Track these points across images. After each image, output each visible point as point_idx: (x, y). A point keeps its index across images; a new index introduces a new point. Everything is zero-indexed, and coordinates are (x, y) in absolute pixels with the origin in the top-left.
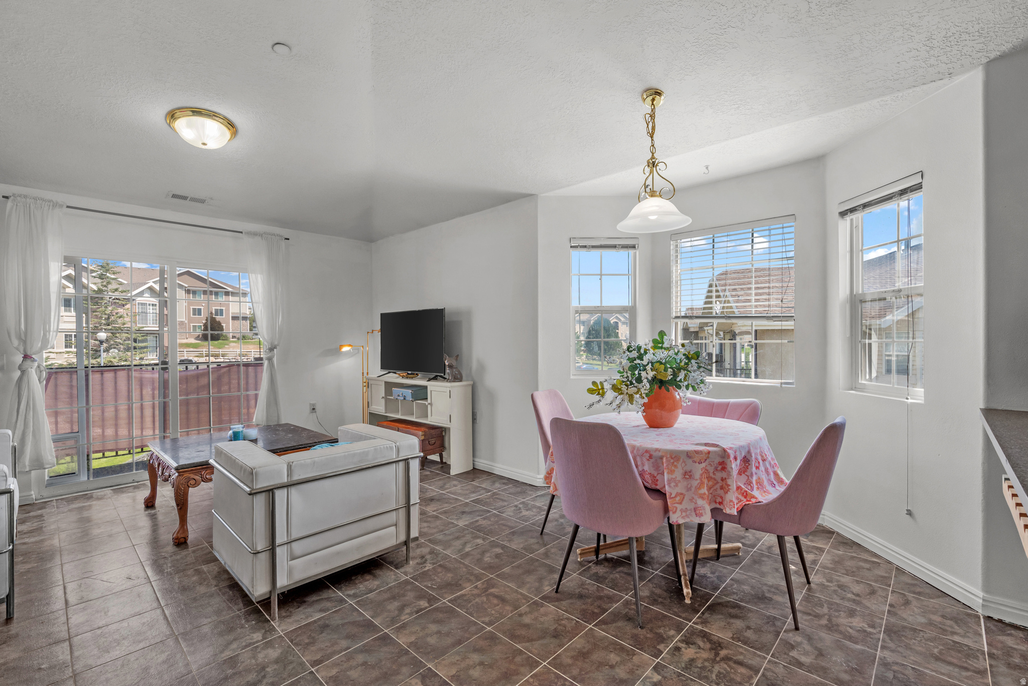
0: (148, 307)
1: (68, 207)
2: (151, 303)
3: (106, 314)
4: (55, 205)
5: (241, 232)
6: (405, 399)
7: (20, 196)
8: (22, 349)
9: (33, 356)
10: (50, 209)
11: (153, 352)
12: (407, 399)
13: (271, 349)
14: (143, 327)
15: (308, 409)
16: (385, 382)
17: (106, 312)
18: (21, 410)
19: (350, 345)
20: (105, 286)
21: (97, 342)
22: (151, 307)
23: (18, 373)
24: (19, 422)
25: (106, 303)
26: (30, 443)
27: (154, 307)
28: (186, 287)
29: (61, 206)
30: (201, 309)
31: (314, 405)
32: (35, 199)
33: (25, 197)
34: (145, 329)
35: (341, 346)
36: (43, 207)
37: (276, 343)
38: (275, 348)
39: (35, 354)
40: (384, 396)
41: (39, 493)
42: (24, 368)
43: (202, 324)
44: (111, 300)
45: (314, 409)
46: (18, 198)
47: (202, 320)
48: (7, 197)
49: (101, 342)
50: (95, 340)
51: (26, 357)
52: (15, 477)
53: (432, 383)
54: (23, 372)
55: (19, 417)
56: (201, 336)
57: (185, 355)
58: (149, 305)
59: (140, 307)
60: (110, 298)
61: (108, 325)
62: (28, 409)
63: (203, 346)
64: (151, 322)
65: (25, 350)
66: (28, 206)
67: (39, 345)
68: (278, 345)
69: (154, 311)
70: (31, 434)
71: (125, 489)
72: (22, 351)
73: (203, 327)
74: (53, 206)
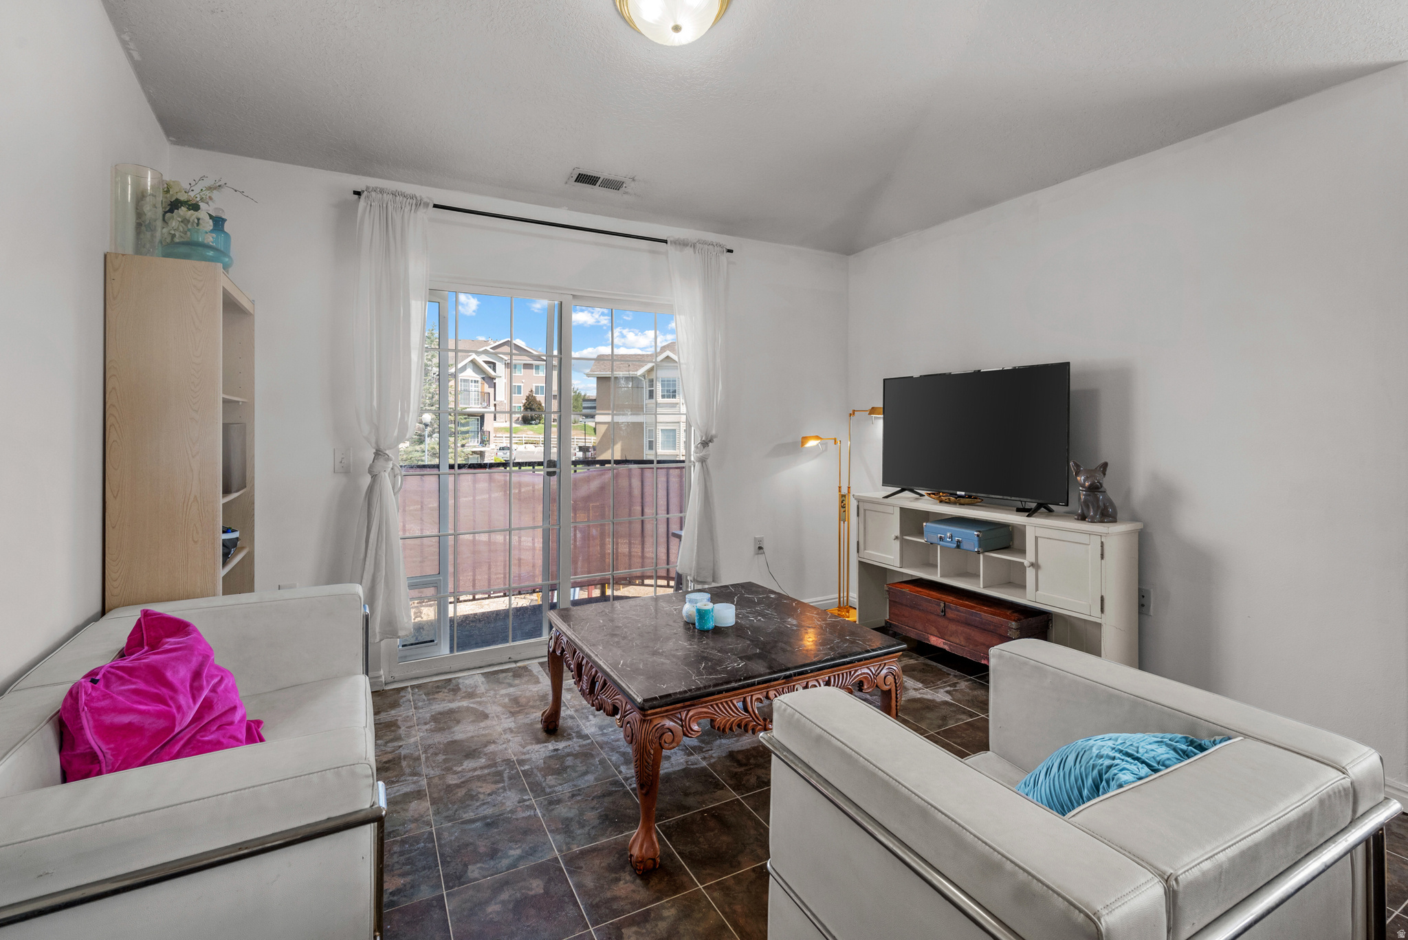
0: (471, 384)
1: (435, 206)
2: (474, 379)
3: (430, 393)
4: (419, 203)
5: (666, 242)
6: (958, 547)
7: (375, 190)
8: (373, 440)
9: (387, 452)
10: (413, 211)
11: (474, 437)
12: (965, 546)
13: (705, 444)
14: (466, 408)
15: (751, 549)
16: (902, 509)
17: (431, 391)
18: (371, 541)
19: (817, 437)
20: (430, 360)
21: (422, 426)
22: (473, 384)
23: (367, 480)
24: (368, 559)
25: (430, 380)
26: (381, 597)
27: (476, 384)
28: (506, 360)
29: (426, 205)
30: (521, 386)
31: (760, 541)
32: (394, 194)
33: (382, 191)
34: (468, 410)
35: (805, 439)
36: (403, 207)
37: (714, 432)
38: (710, 441)
39: (390, 449)
40: (898, 533)
41: (389, 672)
42: (376, 470)
43: (522, 405)
44: (435, 376)
45: (760, 548)
46: (373, 194)
47: (520, 401)
48: (358, 193)
49: (426, 425)
50: (420, 423)
51: (378, 453)
52: (367, 674)
53: (1034, 520)
54: (374, 477)
55: (369, 551)
56: (520, 419)
57: (504, 441)
58: (472, 381)
59: (463, 383)
60: (434, 374)
61: (432, 406)
62: (380, 539)
63: (521, 430)
64: (473, 402)
65: (377, 443)
66: (385, 206)
67: (396, 434)
68: (716, 436)
69: (476, 389)
70: (383, 581)
71: (502, 676)
72: (374, 445)
73: (522, 408)
74: (416, 205)
